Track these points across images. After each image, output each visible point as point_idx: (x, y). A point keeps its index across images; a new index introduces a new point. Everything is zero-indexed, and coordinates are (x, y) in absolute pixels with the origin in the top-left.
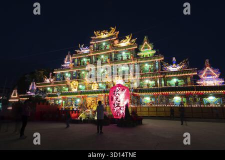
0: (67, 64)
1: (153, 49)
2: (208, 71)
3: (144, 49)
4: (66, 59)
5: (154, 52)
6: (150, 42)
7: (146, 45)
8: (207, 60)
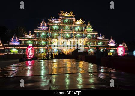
0: (42, 27)
1: (92, 28)
2: (112, 41)
3: (88, 27)
4: (42, 24)
5: (92, 30)
6: (91, 25)
7: (89, 25)
8: (112, 37)
